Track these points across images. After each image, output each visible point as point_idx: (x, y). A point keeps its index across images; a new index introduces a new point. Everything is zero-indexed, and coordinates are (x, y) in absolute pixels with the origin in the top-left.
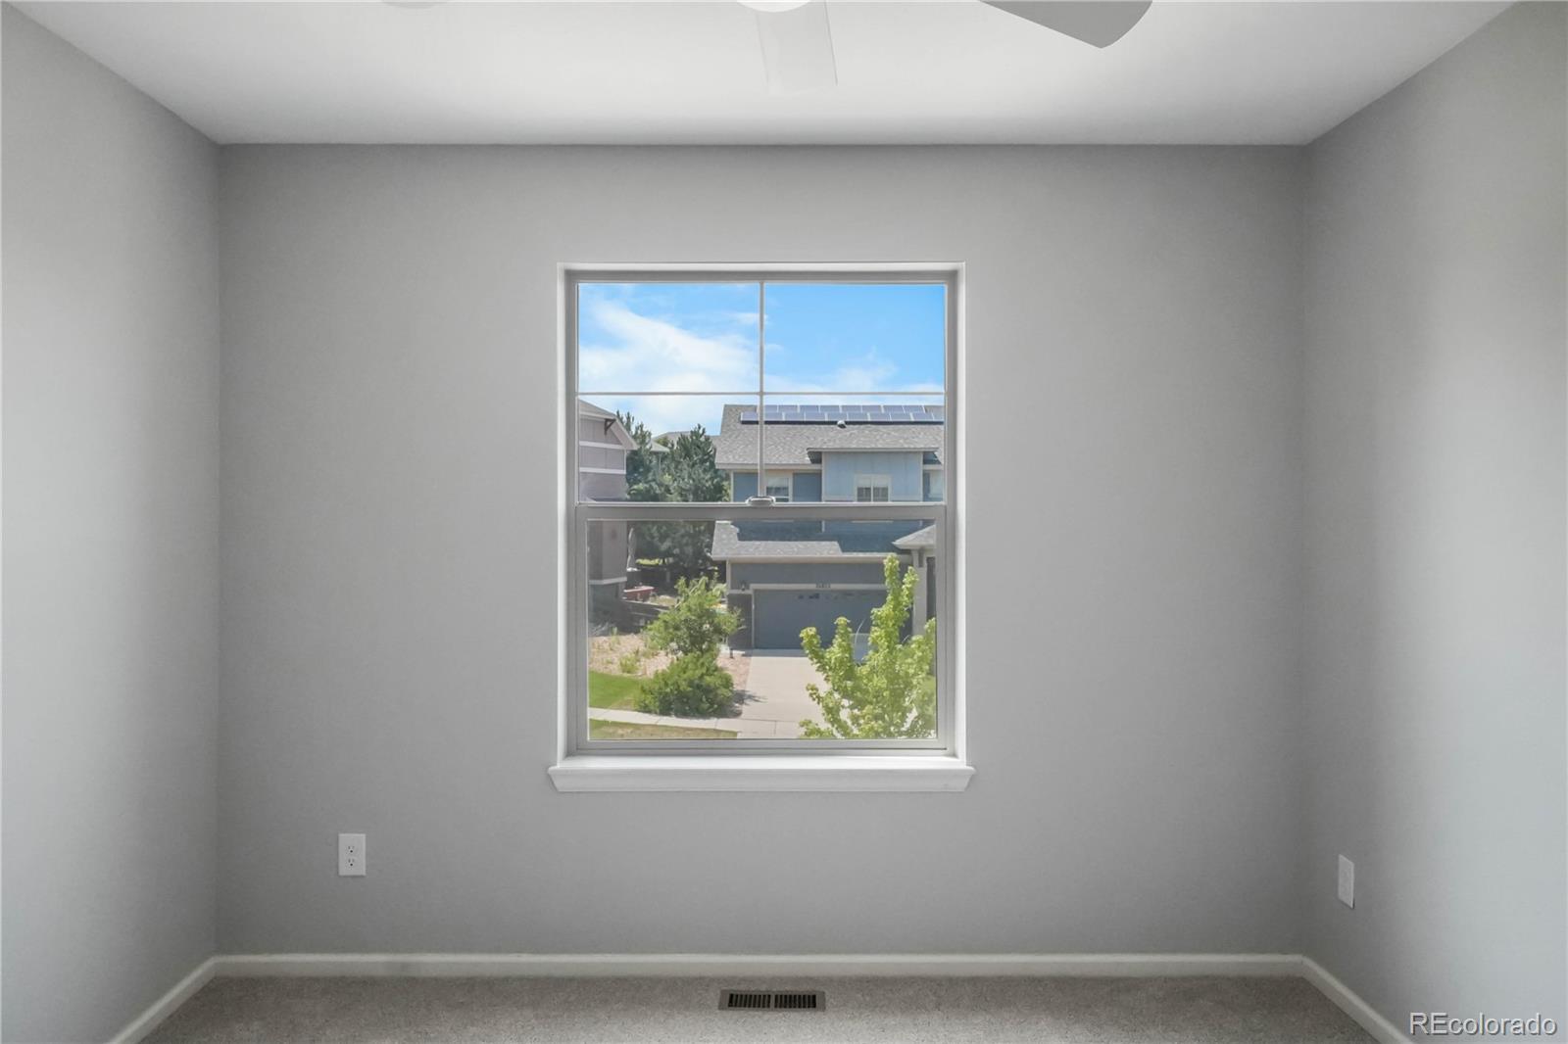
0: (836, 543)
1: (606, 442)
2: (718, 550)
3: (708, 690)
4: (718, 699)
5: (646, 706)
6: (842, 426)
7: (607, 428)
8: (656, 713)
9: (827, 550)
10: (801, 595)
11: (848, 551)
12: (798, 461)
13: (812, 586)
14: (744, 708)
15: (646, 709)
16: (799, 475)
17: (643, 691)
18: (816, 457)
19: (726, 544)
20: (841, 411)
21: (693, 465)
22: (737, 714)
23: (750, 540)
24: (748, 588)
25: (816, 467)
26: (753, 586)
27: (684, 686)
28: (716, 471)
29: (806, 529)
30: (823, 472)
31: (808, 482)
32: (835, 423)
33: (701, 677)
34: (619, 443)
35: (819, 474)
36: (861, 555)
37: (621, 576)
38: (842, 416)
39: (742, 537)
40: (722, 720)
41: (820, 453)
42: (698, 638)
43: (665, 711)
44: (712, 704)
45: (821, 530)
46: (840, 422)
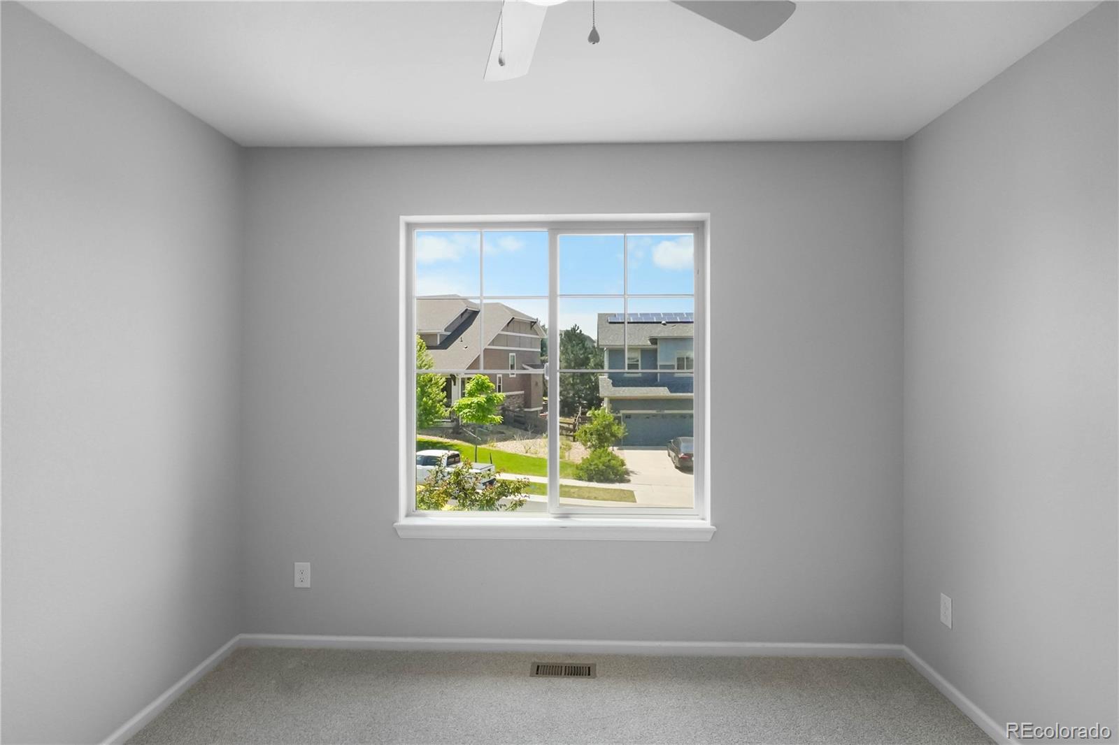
0: (666, 388)
1: (531, 334)
2: (603, 393)
3: (612, 468)
4: (619, 473)
5: (580, 477)
6: (664, 324)
7: (532, 326)
8: (586, 480)
9: (663, 392)
10: (648, 417)
11: (675, 392)
12: (644, 344)
13: (654, 412)
14: (631, 478)
15: (580, 478)
16: (644, 351)
17: (577, 468)
18: (654, 341)
19: (606, 389)
20: (662, 316)
21: (574, 346)
22: (629, 481)
23: (619, 386)
24: (619, 412)
25: (654, 347)
26: (622, 412)
27: (601, 466)
28: (586, 349)
29: (650, 381)
30: (659, 350)
31: (649, 355)
32: (660, 323)
33: (609, 461)
34: (537, 335)
35: (655, 351)
36: (681, 394)
37: (539, 406)
38: (663, 319)
39: (614, 385)
40: (623, 484)
41: (656, 339)
42: (603, 438)
43: (590, 480)
44: (616, 476)
45: (657, 380)
46: (663, 322)
